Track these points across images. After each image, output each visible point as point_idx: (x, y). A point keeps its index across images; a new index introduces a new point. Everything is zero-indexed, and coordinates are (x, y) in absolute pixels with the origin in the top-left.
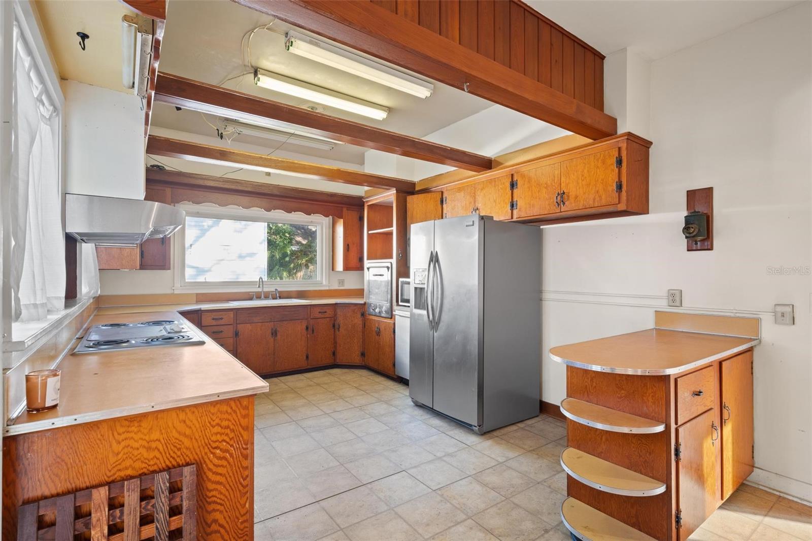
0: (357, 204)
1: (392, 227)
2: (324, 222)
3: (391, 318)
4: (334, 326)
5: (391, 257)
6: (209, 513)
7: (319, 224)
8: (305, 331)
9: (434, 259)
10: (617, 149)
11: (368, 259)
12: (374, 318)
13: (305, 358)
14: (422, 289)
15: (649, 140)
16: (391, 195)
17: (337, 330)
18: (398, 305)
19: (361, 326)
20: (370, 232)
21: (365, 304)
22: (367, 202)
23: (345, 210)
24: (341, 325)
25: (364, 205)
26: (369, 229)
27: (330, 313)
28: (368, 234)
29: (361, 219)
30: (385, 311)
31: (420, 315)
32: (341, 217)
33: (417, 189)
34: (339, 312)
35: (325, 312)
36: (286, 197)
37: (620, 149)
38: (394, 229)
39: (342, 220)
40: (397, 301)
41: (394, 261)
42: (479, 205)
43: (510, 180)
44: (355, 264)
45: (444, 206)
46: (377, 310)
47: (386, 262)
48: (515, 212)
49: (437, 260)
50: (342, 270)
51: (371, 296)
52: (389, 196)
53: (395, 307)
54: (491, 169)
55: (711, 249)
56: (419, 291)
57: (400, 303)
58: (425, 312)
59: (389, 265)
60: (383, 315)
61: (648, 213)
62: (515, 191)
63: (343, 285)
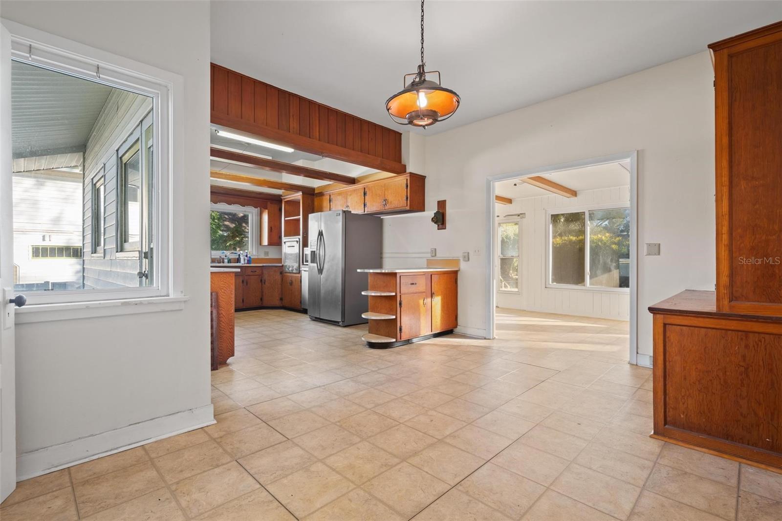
0: (277, 200)
1: (299, 215)
2: (254, 211)
3: (299, 273)
4: (261, 281)
5: (299, 235)
6: (220, 310)
7: (252, 212)
8: (241, 284)
9: (321, 234)
10: (406, 180)
11: (285, 236)
12: (288, 274)
13: (241, 301)
14: (315, 251)
15: (424, 175)
16: (299, 195)
17: (263, 284)
18: (303, 264)
19: (280, 281)
20: (286, 219)
21: (283, 266)
22: (284, 199)
23: (269, 203)
24: (266, 280)
25: (282, 201)
26: (285, 217)
27: (258, 272)
28: (285, 220)
29: (280, 210)
30: (296, 269)
31: (314, 267)
32: (266, 208)
33: (316, 192)
34: (265, 272)
35: (256, 271)
36: (228, 194)
37: (407, 180)
38: (301, 217)
39: (267, 211)
40: (303, 262)
41: (301, 237)
42: (349, 204)
43: (363, 191)
44: (276, 241)
45: (331, 203)
46: (290, 269)
47: (296, 238)
48: (366, 208)
49: (322, 235)
50: (267, 244)
51: (287, 260)
52: (298, 196)
53: (301, 266)
54: (354, 183)
55: (445, 229)
56: (313, 253)
57: (305, 263)
58: (315, 265)
59: (298, 240)
60: (294, 272)
61: (424, 211)
62: (366, 197)
63: (268, 256)
